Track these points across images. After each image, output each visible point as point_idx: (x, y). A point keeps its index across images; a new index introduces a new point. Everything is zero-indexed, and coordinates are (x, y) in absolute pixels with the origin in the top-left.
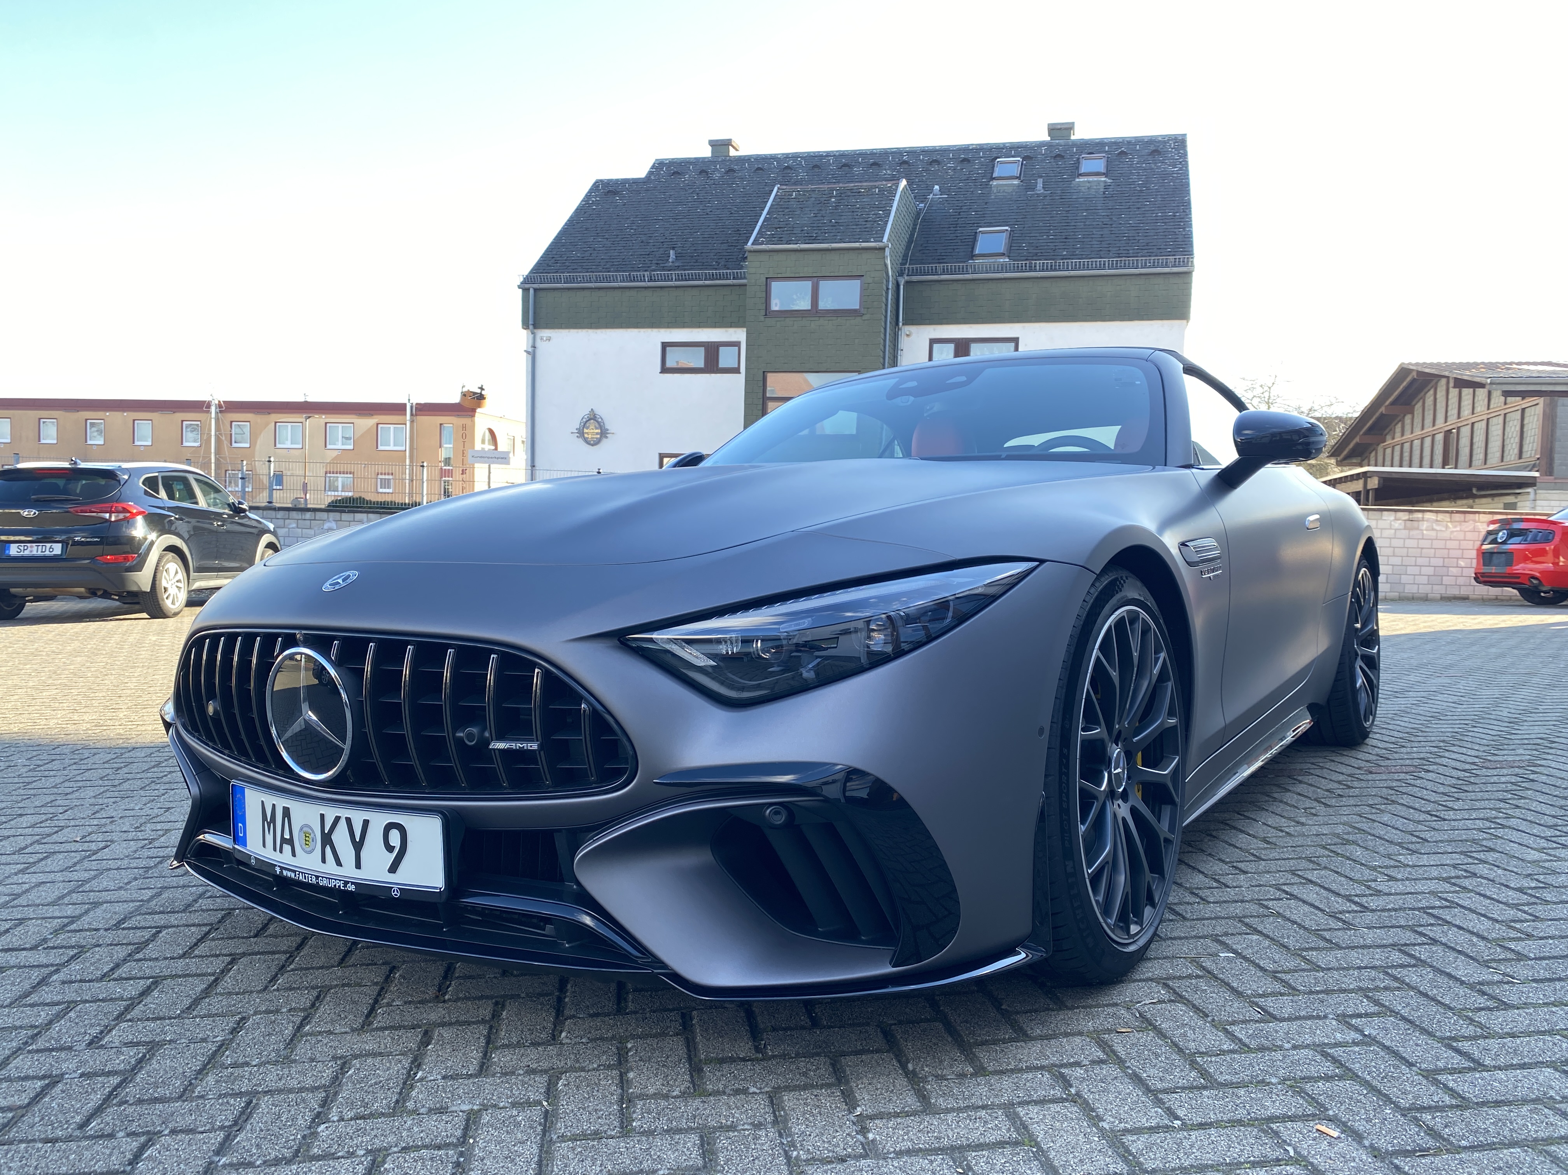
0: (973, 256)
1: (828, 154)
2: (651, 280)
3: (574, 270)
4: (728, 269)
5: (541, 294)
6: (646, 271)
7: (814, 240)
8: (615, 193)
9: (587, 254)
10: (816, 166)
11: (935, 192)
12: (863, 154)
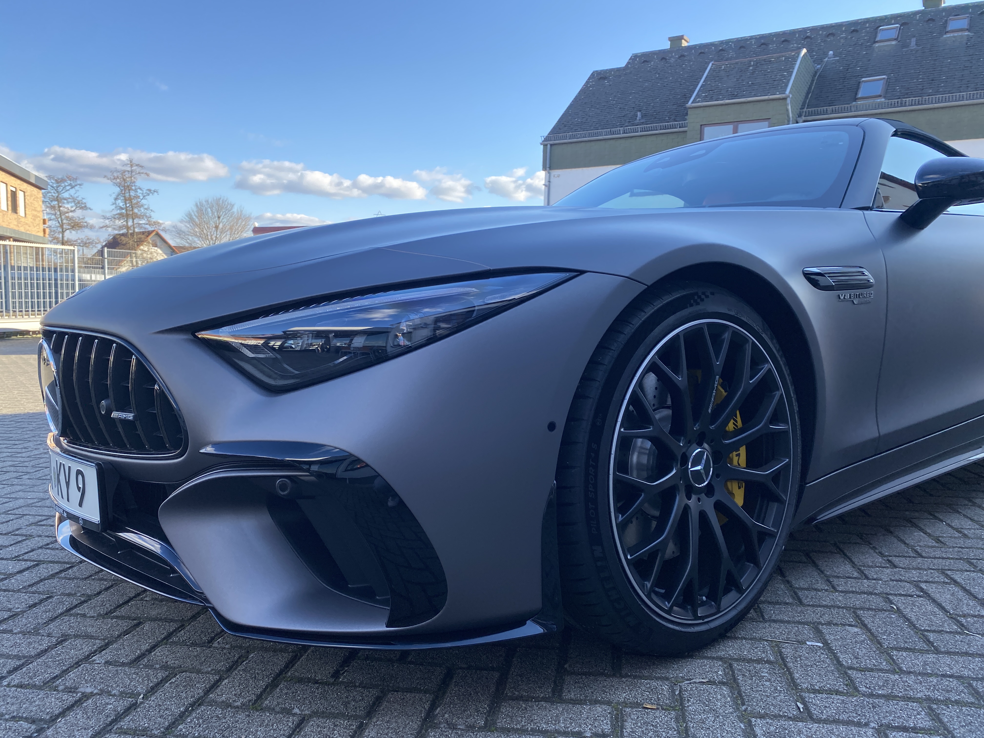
0: (855, 99)
1: (751, 38)
2: (624, 133)
3: (576, 130)
4: (677, 121)
5: (554, 147)
6: (621, 127)
7: (736, 97)
8: (604, 78)
9: (584, 119)
10: (742, 47)
11: (830, 56)
12: (777, 35)
